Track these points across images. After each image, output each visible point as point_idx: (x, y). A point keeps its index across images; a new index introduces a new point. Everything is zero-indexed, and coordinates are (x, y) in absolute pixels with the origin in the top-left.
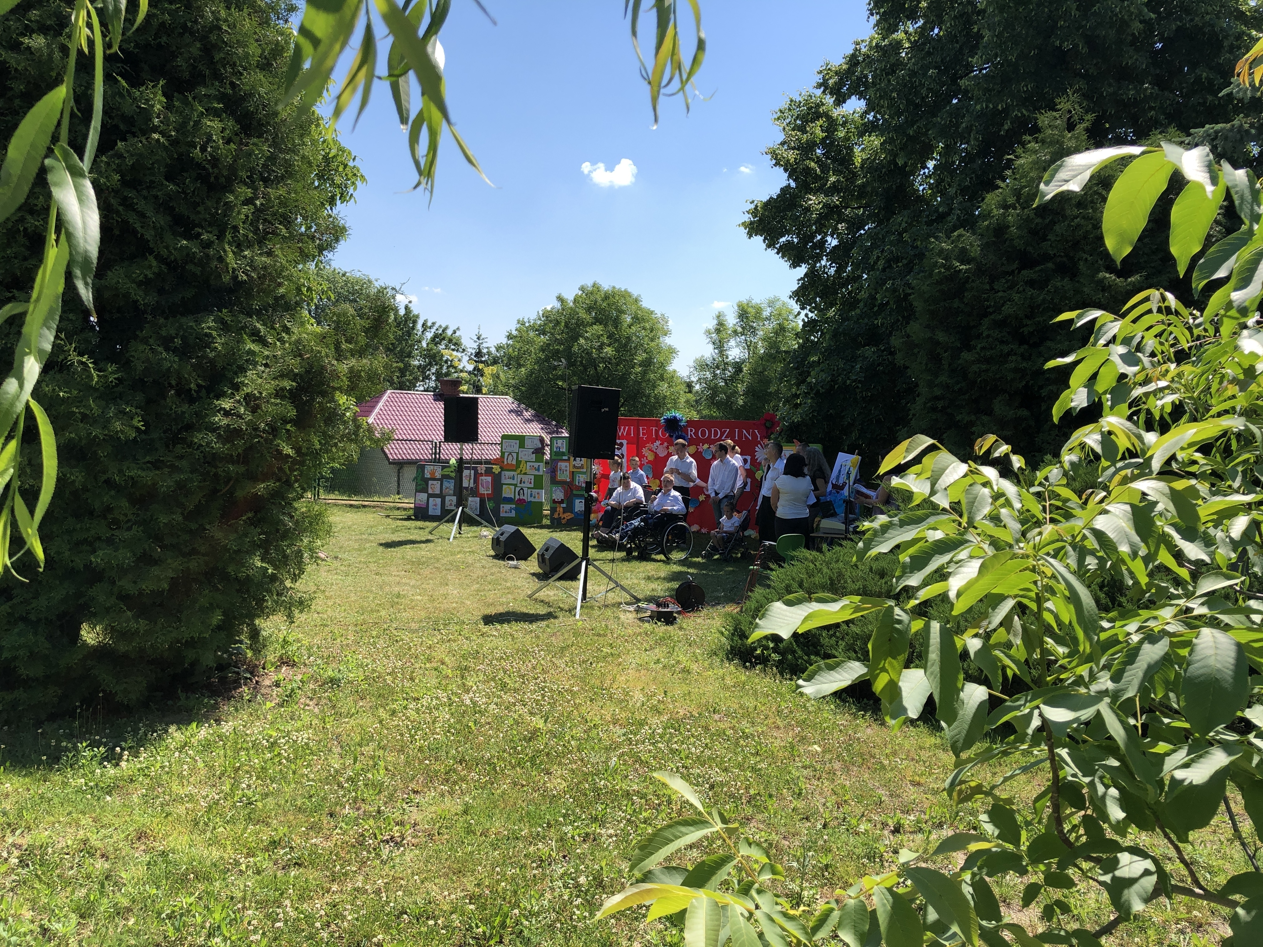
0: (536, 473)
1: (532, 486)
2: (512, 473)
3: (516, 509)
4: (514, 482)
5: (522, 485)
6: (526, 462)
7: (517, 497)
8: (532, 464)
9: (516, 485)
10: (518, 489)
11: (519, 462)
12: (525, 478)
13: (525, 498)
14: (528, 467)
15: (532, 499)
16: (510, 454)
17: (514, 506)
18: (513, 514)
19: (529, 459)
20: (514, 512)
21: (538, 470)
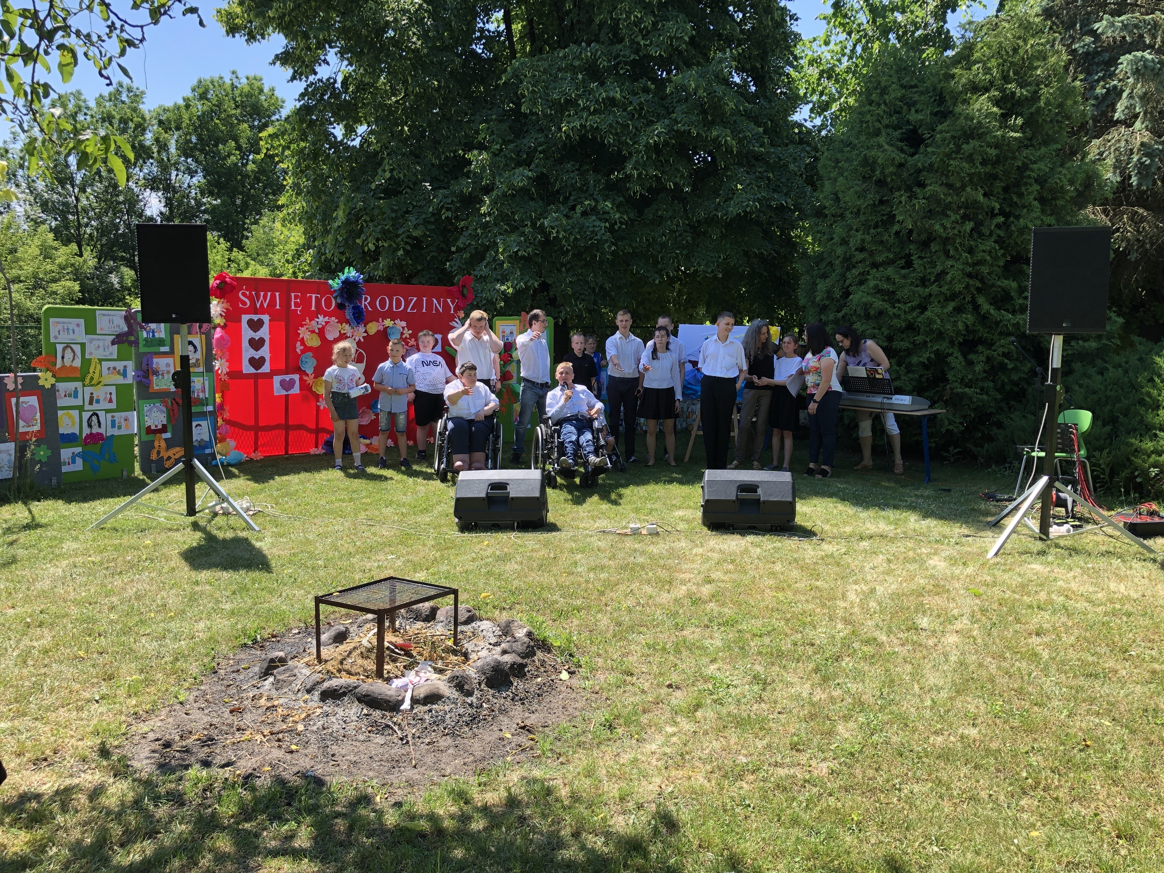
0: (119, 380)
1: (113, 406)
2: (71, 386)
3: (83, 455)
4: (78, 402)
5: (95, 406)
6: (100, 361)
7: (86, 431)
8: (112, 364)
9: (81, 409)
10: (86, 416)
11: (86, 363)
12: (100, 392)
13: (102, 431)
14: (105, 371)
15: (116, 432)
16: (68, 346)
17: (80, 449)
18: (79, 465)
19: (106, 354)
20: (79, 461)
21: (124, 374)
